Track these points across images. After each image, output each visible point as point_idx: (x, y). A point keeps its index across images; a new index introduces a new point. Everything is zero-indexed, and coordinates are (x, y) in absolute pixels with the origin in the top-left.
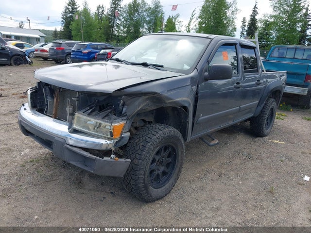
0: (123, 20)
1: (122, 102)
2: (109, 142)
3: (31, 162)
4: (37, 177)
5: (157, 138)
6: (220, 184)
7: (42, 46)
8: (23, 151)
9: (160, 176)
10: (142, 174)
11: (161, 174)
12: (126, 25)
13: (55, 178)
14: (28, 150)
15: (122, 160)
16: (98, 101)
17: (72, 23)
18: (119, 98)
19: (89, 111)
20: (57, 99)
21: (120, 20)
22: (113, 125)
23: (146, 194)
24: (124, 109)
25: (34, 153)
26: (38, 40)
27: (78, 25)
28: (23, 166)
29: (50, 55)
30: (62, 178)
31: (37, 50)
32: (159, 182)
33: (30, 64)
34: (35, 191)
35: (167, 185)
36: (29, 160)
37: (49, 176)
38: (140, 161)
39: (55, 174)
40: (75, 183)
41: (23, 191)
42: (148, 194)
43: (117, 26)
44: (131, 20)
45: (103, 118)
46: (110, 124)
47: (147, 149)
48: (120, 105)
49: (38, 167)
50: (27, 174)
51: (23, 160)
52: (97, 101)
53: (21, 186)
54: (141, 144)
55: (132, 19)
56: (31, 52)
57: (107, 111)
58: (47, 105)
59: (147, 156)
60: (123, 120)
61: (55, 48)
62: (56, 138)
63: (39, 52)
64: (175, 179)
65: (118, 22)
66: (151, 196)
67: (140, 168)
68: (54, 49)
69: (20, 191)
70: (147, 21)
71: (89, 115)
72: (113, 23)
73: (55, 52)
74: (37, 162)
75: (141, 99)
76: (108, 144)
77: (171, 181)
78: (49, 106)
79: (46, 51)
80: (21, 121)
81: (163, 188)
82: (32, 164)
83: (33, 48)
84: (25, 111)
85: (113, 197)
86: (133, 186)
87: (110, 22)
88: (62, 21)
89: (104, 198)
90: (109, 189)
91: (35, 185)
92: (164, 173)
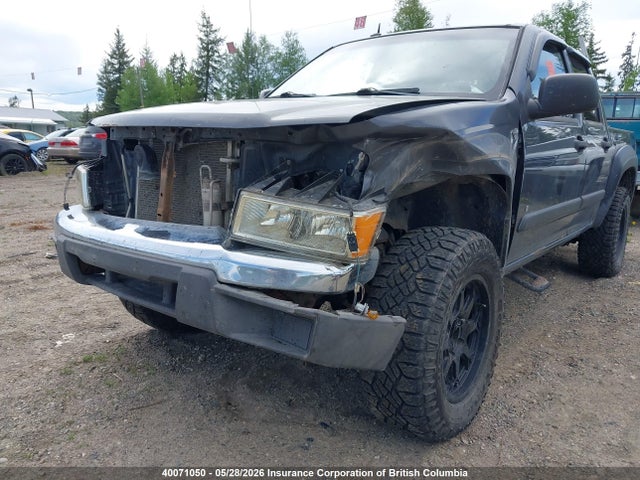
0: (225, 81)
1: (361, 157)
2: (335, 270)
3: (85, 361)
4: (111, 397)
5: (459, 257)
6: (588, 385)
7: (64, 135)
8: (61, 338)
9: (458, 368)
10: (431, 361)
11: (458, 364)
12: (233, 90)
13: (159, 399)
14: (71, 336)
15: (386, 318)
16: (293, 161)
17: (119, 92)
18: (355, 146)
19: (279, 185)
20: (170, 173)
21: (219, 81)
22: (357, 215)
23: (438, 419)
24: (367, 180)
25: (89, 342)
26: (50, 128)
27: (132, 95)
28: (67, 373)
29: (83, 150)
30: (176, 395)
31: (52, 144)
32: (455, 386)
33: (41, 171)
34: (113, 435)
35: (474, 394)
36: (80, 359)
37: (140, 392)
38: (426, 322)
39: (157, 388)
40: (218, 405)
41: (78, 438)
42: (442, 419)
43: (215, 94)
44: (241, 80)
45: (321, 201)
46: (348, 215)
47: (439, 287)
48: (356, 168)
49: (106, 372)
50: (82, 392)
51: (63, 359)
52: (289, 162)
53: (70, 423)
54: (419, 276)
55: (243, 79)
56: (41, 149)
57: (324, 185)
58: (132, 200)
59: (441, 309)
60: (377, 203)
61: (94, 135)
62: (186, 269)
63: (57, 148)
64: (488, 375)
65: (216, 85)
66: (447, 424)
67: (427, 343)
68: (91, 137)
69: (71, 439)
70: (274, 80)
71: (280, 194)
72: (206, 87)
73: (93, 143)
74: (102, 360)
75: (407, 151)
76: (336, 278)
77: (480, 381)
78: (140, 201)
79: (74, 144)
80: (65, 242)
81: (466, 401)
82: (88, 366)
83: (44, 140)
84: (71, 221)
85: (332, 435)
86: (408, 399)
87: (199, 87)
88: (100, 90)
89: (310, 440)
90: (312, 416)
91: (109, 419)
92: (464, 361)
